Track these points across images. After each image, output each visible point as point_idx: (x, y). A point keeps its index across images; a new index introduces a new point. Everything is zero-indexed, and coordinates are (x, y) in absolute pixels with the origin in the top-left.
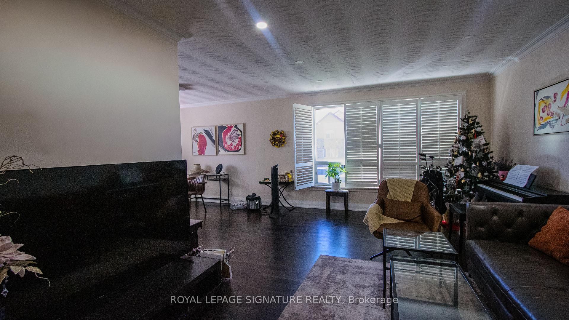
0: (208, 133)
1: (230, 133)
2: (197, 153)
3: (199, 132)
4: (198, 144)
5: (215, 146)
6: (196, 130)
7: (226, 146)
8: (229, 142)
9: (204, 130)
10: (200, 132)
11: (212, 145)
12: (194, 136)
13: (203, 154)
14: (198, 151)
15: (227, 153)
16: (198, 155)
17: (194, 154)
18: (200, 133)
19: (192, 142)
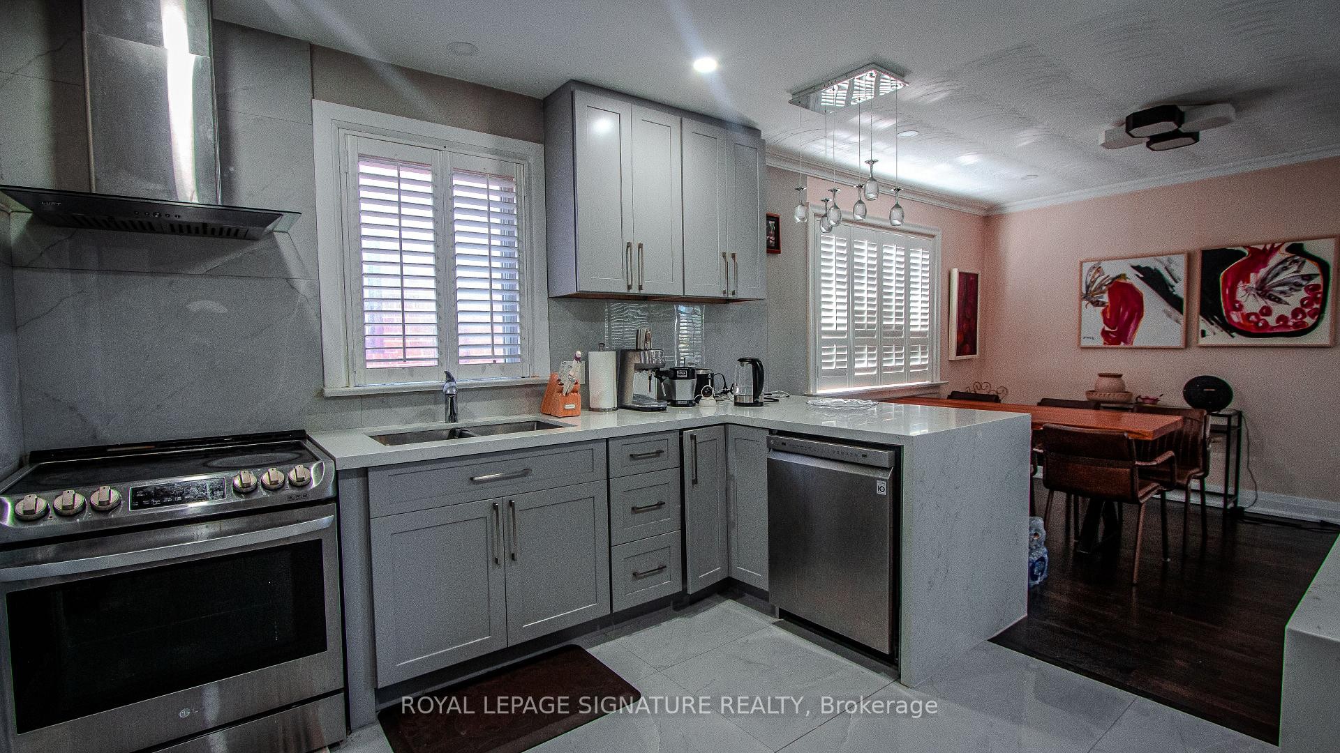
0: (1152, 277)
1: (1263, 272)
2: (1100, 341)
3: (1113, 275)
4: (1104, 313)
5: (1182, 318)
6: (1099, 270)
7: (1235, 317)
8: (1252, 304)
9: (1137, 268)
10: (1118, 274)
11: (1169, 316)
12: (1088, 287)
13: (1126, 343)
14: (1104, 333)
15: (1239, 340)
16: (1104, 346)
17: (1085, 343)
18: (1119, 277)
19: (1081, 307)
